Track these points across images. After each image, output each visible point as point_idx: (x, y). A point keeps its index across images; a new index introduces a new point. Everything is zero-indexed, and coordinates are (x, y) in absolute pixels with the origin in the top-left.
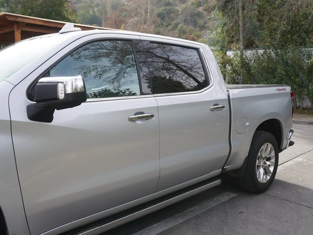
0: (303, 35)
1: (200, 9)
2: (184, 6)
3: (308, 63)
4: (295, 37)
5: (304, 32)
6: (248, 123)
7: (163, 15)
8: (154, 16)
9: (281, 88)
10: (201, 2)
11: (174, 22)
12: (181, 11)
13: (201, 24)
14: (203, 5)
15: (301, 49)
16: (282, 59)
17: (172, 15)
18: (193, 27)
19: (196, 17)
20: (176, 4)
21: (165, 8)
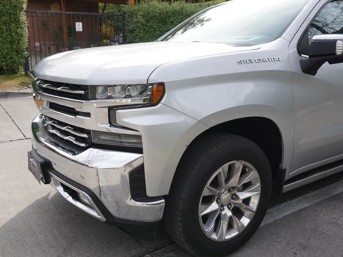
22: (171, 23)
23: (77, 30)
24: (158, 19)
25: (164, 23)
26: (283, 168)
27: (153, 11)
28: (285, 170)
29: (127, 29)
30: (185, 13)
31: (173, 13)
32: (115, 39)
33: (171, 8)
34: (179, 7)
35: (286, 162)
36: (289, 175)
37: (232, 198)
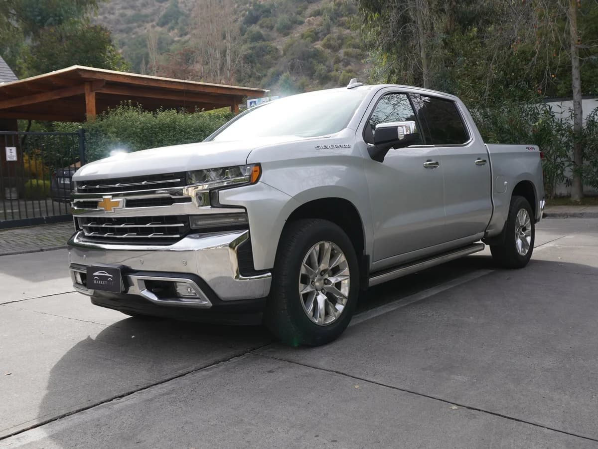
0: (524, 84)
1: (319, 45)
2: (287, 40)
3: (536, 126)
4: (512, 88)
5: (524, 81)
6: (506, 182)
7: (250, 59)
8: (239, 61)
9: (530, 146)
10: (318, 33)
11: (272, 70)
12: (284, 51)
13: (322, 72)
14: (323, 38)
15: (522, 106)
16: (495, 123)
17: (268, 57)
18: (308, 78)
19: (311, 60)
20: (273, 37)
21: (252, 45)
22: (158, 142)
23: (8, 159)
24: (139, 137)
25: (149, 143)
26: (367, 254)
27: (131, 127)
28: (369, 256)
29: (90, 154)
30: (178, 127)
31: (160, 128)
32: (65, 173)
33: (157, 121)
34: (169, 119)
35: (369, 250)
36: (373, 265)
37: (325, 284)
